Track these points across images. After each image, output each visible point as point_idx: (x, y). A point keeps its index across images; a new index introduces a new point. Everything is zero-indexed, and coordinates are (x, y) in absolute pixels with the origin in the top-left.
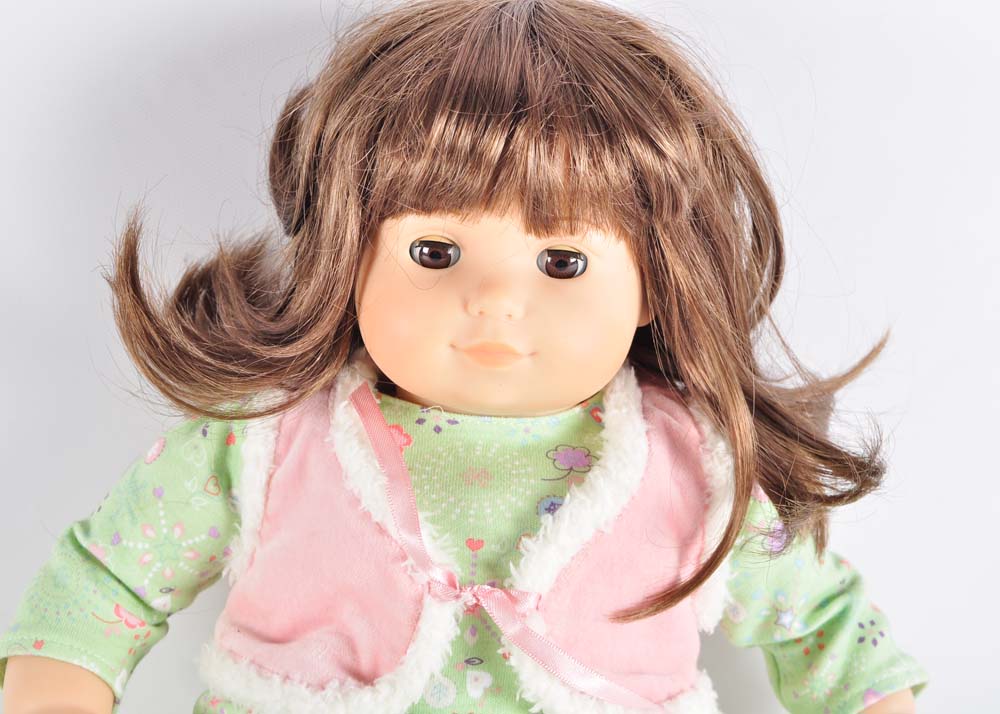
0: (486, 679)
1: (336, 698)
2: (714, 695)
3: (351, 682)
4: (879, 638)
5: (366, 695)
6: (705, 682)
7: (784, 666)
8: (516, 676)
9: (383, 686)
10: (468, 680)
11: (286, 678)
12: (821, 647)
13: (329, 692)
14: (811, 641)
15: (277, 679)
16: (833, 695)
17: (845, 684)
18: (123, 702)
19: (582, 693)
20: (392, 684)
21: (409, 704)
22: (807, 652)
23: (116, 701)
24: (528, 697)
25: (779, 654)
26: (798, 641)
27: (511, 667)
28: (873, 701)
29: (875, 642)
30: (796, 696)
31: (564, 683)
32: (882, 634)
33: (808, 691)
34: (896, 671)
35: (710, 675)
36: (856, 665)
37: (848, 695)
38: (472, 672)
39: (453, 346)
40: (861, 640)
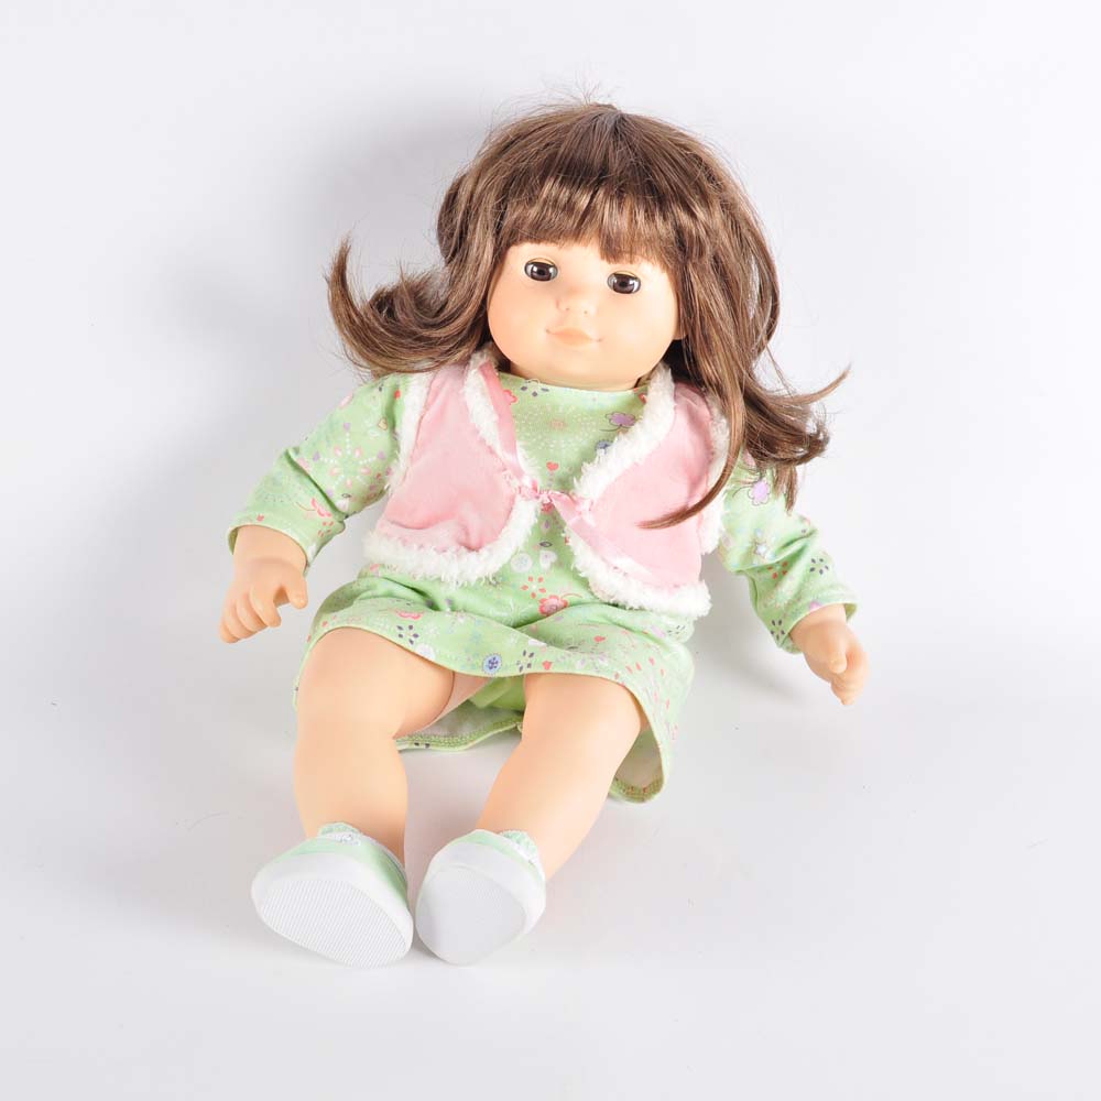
0: (553, 557)
1: (453, 558)
2: (709, 597)
3: (463, 550)
4: (824, 570)
5: (473, 555)
6: (703, 589)
7: (761, 588)
8: (572, 553)
9: (484, 552)
10: (541, 556)
11: (421, 546)
12: (785, 573)
13: (448, 553)
14: (778, 568)
15: (415, 546)
16: (790, 604)
17: (798, 597)
18: (312, 566)
19: (616, 568)
20: (490, 550)
21: (500, 565)
22: (775, 576)
23: (307, 565)
24: (579, 567)
25: (757, 578)
26: (770, 568)
27: (569, 547)
28: (815, 609)
29: (821, 572)
30: (765, 606)
31: (604, 560)
32: (827, 568)
33: (773, 601)
34: (834, 592)
35: (708, 585)
36: (806, 584)
37: (800, 604)
38: (544, 551)
39: (548, 331)
40: (812, 570)
